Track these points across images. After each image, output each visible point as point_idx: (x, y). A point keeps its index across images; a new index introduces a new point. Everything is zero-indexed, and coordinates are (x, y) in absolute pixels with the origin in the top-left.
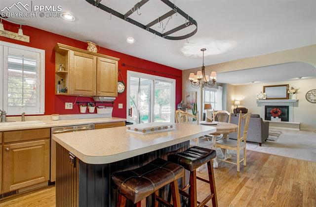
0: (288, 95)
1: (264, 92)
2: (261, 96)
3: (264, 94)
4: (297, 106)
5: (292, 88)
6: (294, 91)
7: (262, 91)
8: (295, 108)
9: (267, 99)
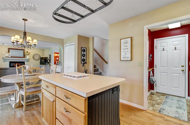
0: (24, 55)
1: (9, 52)
2: (7, 55)
3: (9, 53)
4: (29, 62)
5: (27, 52)
6: (28, 54)
7: (8, 52)
8: (28, 63)
9: (11, 57)
